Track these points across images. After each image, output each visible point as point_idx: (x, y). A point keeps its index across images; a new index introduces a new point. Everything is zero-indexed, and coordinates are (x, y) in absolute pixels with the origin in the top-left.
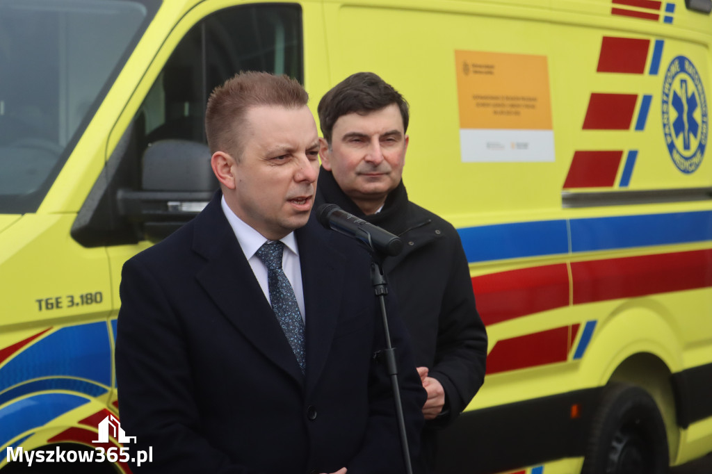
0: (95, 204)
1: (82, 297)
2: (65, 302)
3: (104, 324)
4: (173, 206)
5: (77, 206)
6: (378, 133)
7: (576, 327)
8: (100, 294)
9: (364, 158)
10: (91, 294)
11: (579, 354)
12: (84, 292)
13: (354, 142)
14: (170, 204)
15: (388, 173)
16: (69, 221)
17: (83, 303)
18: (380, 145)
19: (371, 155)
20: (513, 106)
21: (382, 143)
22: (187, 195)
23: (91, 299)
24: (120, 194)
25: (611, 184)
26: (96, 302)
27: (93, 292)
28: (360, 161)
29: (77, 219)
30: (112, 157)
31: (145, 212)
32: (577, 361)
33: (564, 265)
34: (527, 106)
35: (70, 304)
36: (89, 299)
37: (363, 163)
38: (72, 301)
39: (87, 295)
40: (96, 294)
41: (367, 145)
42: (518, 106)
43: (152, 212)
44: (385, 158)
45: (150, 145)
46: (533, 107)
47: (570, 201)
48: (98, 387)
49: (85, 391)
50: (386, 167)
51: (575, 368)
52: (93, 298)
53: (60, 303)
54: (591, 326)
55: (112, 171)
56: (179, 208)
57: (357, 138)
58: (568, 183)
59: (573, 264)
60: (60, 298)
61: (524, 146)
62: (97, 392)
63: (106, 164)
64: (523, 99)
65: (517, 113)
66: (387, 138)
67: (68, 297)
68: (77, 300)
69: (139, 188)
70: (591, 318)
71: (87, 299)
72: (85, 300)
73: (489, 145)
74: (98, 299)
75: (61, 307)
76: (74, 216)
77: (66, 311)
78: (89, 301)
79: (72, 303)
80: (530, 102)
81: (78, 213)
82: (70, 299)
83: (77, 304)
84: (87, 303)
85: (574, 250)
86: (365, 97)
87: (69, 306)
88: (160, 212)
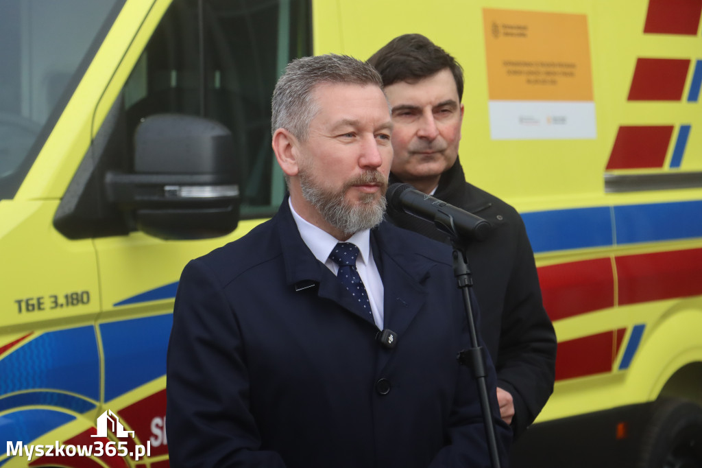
0: (80, 189)
1: (67, 297)
2: (48, 303)
3: (91, 328)
4: (169, 191)
5: (60, 191)
6: (430, 103)
7: (621, 332)
8: (87, 293)
9: (416, 134)
10: (77, 294)
11: (626, 364)
12: (69, 292)
13: (404, 116)
14: (167, 188)
15: (442, 151)
16: (51, 209)
17: (67, 304)
18: (435, 118)
19: (425, 130)
20: (548, 73)
21: (435, 115)
22: (187, 178)
23: (77, 299)
24: (109, 177)
25: (660, 164)
26: (83, 303)
27: (79, 291)
28: (413, 137)
29: (60, 207)
30: (99, 134)
31: (138, 198)
32: (622, 372)
33: (607, 260)
34: (565, 74)
35: (53, 305)
36: (75, 299)
37: (415, 139)
38: (56, 302)
39: (72, 295)
40: (83, 293)
41: (419, 118)
42: (554, 74)
43: (146, 198)
44: (441, 134)
45: (143, 120)
46: (571, 74)
47: (614, 185)
48: (85, 402)
49: (69, 407)
50: (441, 143)
51: (620, 380)
52: (80, 298)
53: (43, 303)
54: (639, 331)
55: (99, 151)
56: (178, 193)
57: (407, 111)
58: (611, 165)
59: (618, 259)
60: (42, 298)
61: (561, 120)
62: (84, 408)
63: (92, 142)
64: (561, 65)
65: (554, 82)
66: (442, 109)
67: (51, 297)
68: (62, 300)
69: (131, 170)
70: (639, 321)
71: (73, 299)
72: (70, 300)
73: (522, 120)
74: (85, 299)
75: (43, 309)
76: (56, 203)
77: (48, 314)
78: (75, 302)
79: (56, 304)
80: (568, 69)
81: (62, 199)
82: (53, 299)
83: (62, 305)
84: (73, 304)
85: (620, 242)
86: (414, 63)
87: (52, 308)
88: (155, 198)
